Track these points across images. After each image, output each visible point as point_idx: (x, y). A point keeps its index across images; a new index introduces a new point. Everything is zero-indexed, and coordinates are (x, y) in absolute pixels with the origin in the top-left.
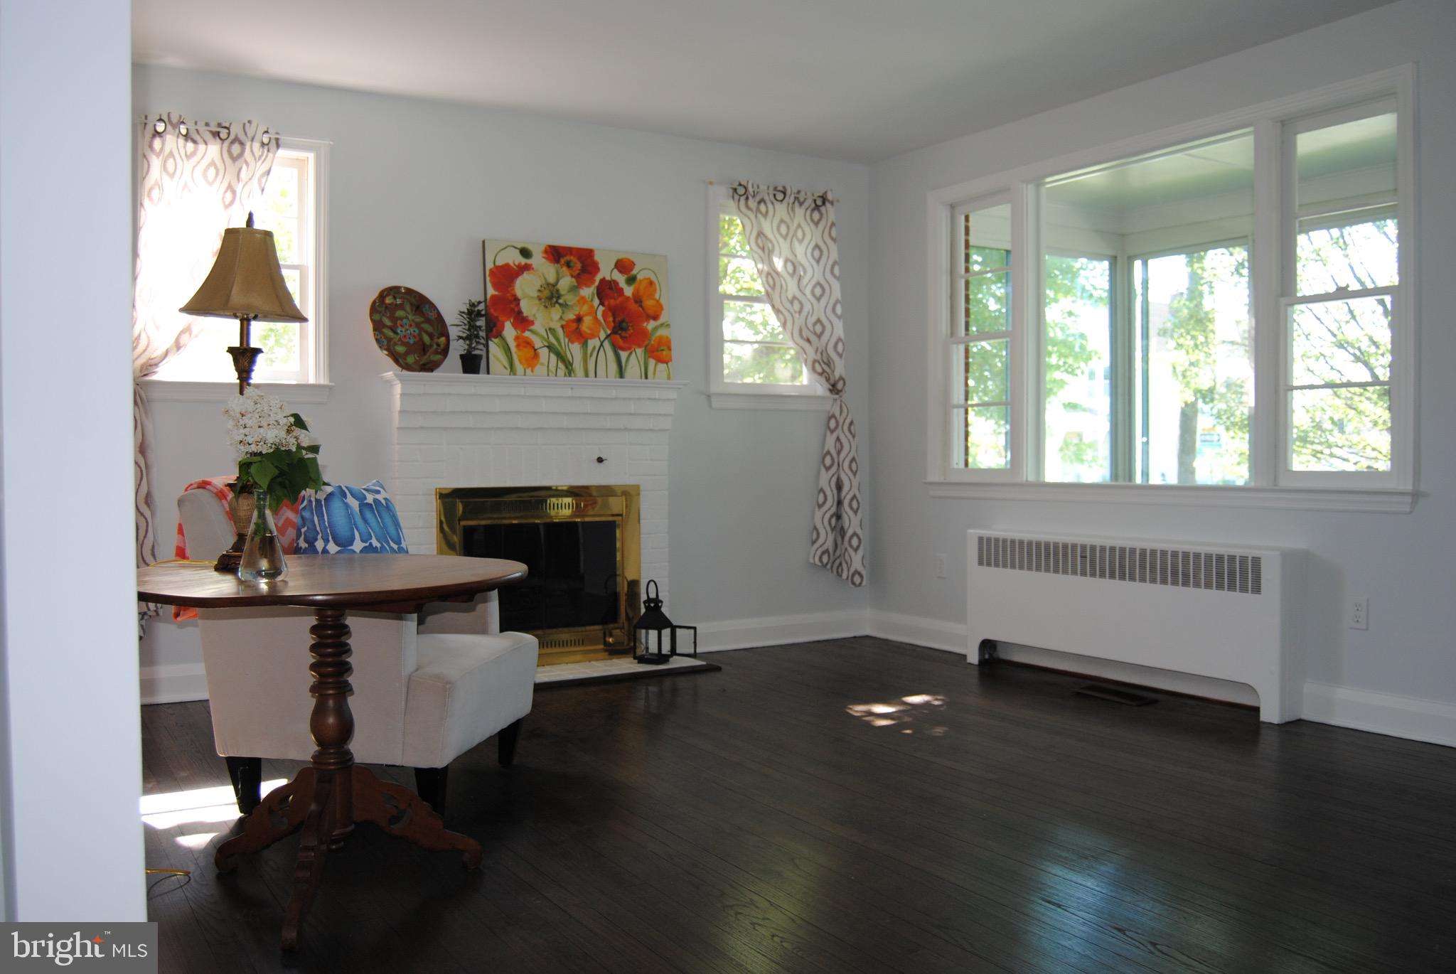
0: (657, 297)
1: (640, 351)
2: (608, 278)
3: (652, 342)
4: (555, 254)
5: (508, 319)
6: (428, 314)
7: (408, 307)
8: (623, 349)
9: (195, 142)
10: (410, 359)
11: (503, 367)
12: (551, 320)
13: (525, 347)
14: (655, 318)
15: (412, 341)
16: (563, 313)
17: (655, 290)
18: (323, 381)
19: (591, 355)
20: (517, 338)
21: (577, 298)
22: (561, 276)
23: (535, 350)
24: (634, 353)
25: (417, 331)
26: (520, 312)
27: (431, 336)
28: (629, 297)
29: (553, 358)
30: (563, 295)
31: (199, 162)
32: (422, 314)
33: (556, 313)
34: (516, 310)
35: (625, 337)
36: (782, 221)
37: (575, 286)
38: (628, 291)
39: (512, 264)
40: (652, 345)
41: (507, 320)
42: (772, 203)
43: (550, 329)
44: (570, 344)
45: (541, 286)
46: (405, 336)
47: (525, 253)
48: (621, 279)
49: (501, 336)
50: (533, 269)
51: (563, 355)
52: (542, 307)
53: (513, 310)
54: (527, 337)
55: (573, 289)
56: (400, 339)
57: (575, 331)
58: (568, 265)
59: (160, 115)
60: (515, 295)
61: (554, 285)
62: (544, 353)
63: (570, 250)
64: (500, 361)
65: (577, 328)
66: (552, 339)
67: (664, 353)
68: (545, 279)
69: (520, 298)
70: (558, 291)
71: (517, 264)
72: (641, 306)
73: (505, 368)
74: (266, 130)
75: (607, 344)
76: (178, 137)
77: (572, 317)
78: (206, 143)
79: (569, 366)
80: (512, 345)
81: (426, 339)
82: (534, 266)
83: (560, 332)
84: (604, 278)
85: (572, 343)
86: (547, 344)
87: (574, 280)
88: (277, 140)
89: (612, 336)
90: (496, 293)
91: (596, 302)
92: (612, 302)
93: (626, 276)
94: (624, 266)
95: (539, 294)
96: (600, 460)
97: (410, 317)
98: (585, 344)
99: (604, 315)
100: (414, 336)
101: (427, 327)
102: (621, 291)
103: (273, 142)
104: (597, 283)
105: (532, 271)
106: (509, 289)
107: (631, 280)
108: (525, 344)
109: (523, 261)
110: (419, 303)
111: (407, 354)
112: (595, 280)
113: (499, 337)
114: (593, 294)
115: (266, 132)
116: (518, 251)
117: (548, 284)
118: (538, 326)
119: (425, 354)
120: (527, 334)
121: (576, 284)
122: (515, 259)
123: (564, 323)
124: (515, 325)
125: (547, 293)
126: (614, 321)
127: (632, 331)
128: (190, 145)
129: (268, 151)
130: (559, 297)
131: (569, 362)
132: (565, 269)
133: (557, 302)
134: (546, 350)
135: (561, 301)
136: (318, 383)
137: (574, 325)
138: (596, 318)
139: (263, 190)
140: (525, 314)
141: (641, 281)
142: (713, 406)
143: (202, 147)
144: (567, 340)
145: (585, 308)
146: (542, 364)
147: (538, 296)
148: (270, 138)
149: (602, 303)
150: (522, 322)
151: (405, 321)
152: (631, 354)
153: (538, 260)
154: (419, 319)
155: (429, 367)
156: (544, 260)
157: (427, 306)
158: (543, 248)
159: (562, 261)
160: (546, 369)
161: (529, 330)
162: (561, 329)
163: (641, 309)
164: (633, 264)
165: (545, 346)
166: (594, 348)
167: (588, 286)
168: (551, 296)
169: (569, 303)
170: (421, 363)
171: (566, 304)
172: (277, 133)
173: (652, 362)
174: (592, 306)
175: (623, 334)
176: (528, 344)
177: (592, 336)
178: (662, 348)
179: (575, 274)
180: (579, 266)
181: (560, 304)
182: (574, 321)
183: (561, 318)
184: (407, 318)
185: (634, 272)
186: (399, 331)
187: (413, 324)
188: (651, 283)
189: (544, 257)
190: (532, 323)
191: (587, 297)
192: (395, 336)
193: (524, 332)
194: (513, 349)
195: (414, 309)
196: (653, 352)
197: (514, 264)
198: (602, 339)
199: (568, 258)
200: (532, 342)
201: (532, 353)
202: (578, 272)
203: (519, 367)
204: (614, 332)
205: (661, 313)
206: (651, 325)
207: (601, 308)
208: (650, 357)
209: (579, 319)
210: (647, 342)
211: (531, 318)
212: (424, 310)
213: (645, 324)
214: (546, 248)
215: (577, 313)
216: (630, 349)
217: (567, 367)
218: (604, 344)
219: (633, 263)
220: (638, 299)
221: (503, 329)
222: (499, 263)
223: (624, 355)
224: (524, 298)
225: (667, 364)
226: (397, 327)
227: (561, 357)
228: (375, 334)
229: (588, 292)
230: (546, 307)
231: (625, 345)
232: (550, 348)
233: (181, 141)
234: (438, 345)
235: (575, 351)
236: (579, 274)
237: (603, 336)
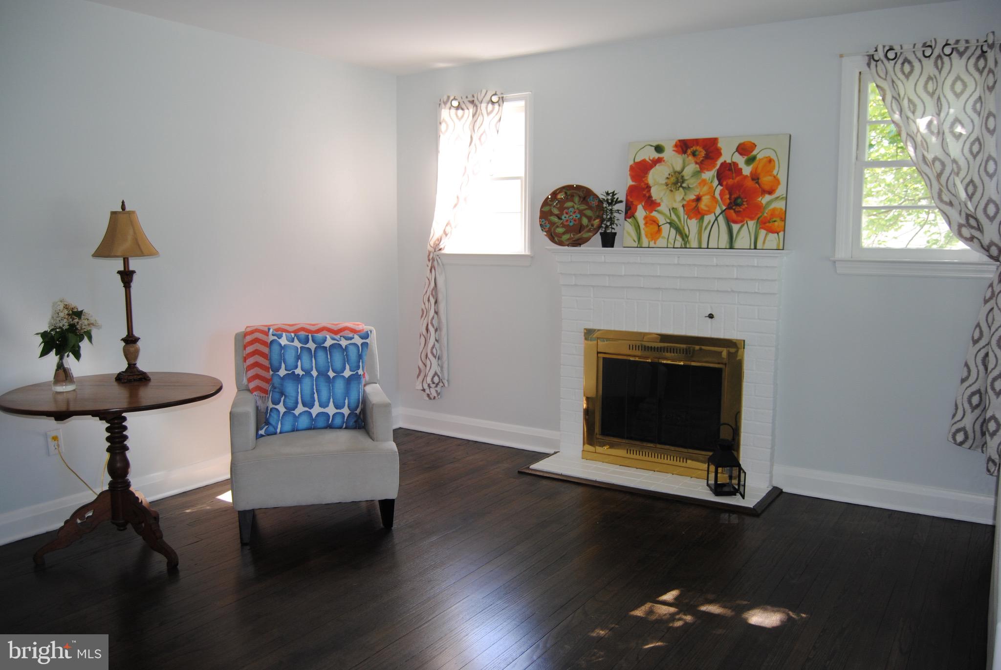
0: (775, 173)
1: (752, 224)
2: (729, 161)
3: (765, 215)
4: (683, 146)
5: (640, 202)
6: (591, 203)
7: (576, 199)
8: (736, 222)
9: (463, 109)
10: (566, 237)
11: (633, 241)
12: (675, 201)
13: (651, 224)
14: (770, 193)
15: (571, 224)
16: (685, 194)
17: (774, 168)
18: (527, 253)
19: (706, 229)
20: (645, 218)
21: (699, 181)
22: (687, 163)
23: (659, 226)
24: (746, 225)
25: (579, 216)
26: (650, 197)
27: (590, 219)
28: (747, 176)
29: (673, 231)
30: (687, 180)
31: (466, 121)
32: (587, 204)
33: (679, 195)
34: (647, 195)
35: (740, 211)
36: (930, 78)
37: (698, 171)
38: (747, 171)
39: (647, 159)
40: (765, 217)
41: (639, 204)
42: (920, 61)
43: (673, 208)
44: (688, 220)
45: (669, 174)
46: (567, 221)
47: (659, 149)
48: (740, 160)
49: (633, 216)
50: (664, 161)
51: (681, 228)
52: (668, 191)
53: (645, 195)
54: (653, 216)
55: (696, 174)
56: (562, 223)
57: (695, 210)
58: (694, 154)
60: (648, 184)
61: (680, 173)
62: (666, 228)
63: (696, 142)
64: (631, 237)
65: (696, 206)
66: (674, 217)
67: (776, 223)
68: (673, 168)
69: (651, 186)
70: (683, 177)
71: (651, 158)
72: (757, 183)
73: (635, 241)
75: (721, 219)
76: (450, 109)
77: (693, 197)
78: (468, 109)
79: (685, 237)
80: (642, 223)
81: (585, 221)
82: (665, 159)
83: (681, 211)
84: (725, 161)
85: (690, 218)
86: (669, 221)
87: (698, 166)
88: (503, 97)
89: (727, 210)
90: (634, 183)
91: (716, 182)
92: (730, 182)
93: (746, 157)
94: (744, 149)
95: (666, 181)
96: (711, 316)
97: (576, 206)
98: (701, 219)
99: (722, 194)
100: (575, 221)
101: (589, 213)
102: (739, 171)
103: (501, 100)
104: (718, 166)
105: (663, 163)
106: (644, 179)
107: (750, 161)
108: (651, 222)
109: (656, 155)
110: (582, 194)
111: (564, 233)
112: (717, 164)
113: (632, 218)
114: (714, 176)
115: (495, 94)
116: (653, 148)
117: (675, 172)
118: (663, 208)
119: (580, 233)
120: (654, 214)
121: (699, 169)
122: (650, 154)
123: (685, 203)
124: (645, 208)
125: (673, 179)
126: (730, 199)
127: (746, 206)
128: (460, 112)
129: (499, 106)
130: (683, 182)
131: (686, 235)
132: (691, 158)
133: (681, 186)
134: (668, 225)
135: (684, 185)
136: (525, 254)
137: (694, 204)
138: (714, 197)
139: (498, 131)
140: (654, 199)
141: (760, 160)
142: (838, 272)
143: (466, 111)
144: (686, 217)
145: (705, 189)
146: (664, 237)
147: (666, 183)
148: (499, 98)
149: (720, 184)
150: (651, 204)
151: (570, 209)
152: (743, 225)
153: (669, 154)
154: (583, 207)
155: (577, 243)
156: (674, 153)
157: (592, 197)
158: (674, 143)
159: (689, 151)
160: (666, 240)
161: (655, 211)
162: (682, 208)
163: (757, 185)
164: (754, 146)
165: (667, 223)
166: (709, 222)
167: (708, 170)
168: (677, 181)
169: (690, 186)
170: (574, 239)
171: (689, 187)
172: (502, 94)
173: (763, 232)
174: (711, 187)
175: (738, 209)
176: (655, 222)
177: (709, 212)
178: (774, 219)
179: (698, 161)
180: (703, 153)
181: (684, 188)
182: (693, 201)
183: (683, 199)
184: (573, 207)
185: (754, 153)
186: (563, 217)
187: (577, 211)
188: (770, 161)
189: (674, 151)
190: (659, 205)
191: (708, 179)
192: (559, 221)
193: (651, 212)
194: (642, 226)
195: (582, 200)
196: (765, 223)
197: (650, 160)
198: (717, 215)
199: (694, 148)
200: (658, 220)
201: (656, 228)
202: (701, 159)
203: (645, 241)
204: (729, 207)
205: (777, 188)
206: (765, 199)
207: (720, 188)
208: (762, 228)
209: (698, 199)
210: (759, 215)
211: (658, 201)
212: (588, 200)
213: (760, 199)
214: (676, 143)
215: (697, 193)
216: (742, 221)
217: (683, 239)
218: (718, 219)
219: (754, 144)
220: (755, 177)
221: (636, 211)
222: (638, 160)
223: (735, 227)
224: (655, 185)
225: (778, 234)
226: (563, 214)
227: (679, 231)
228: (540, 221)
229: (710, 175)
230: (671, 191)
231: (740, 218)
232: (671, 224)
233: (453, 111)
234: (592, 225)
235: (692, 226)
236: (703, 160)
237: (718, 211)
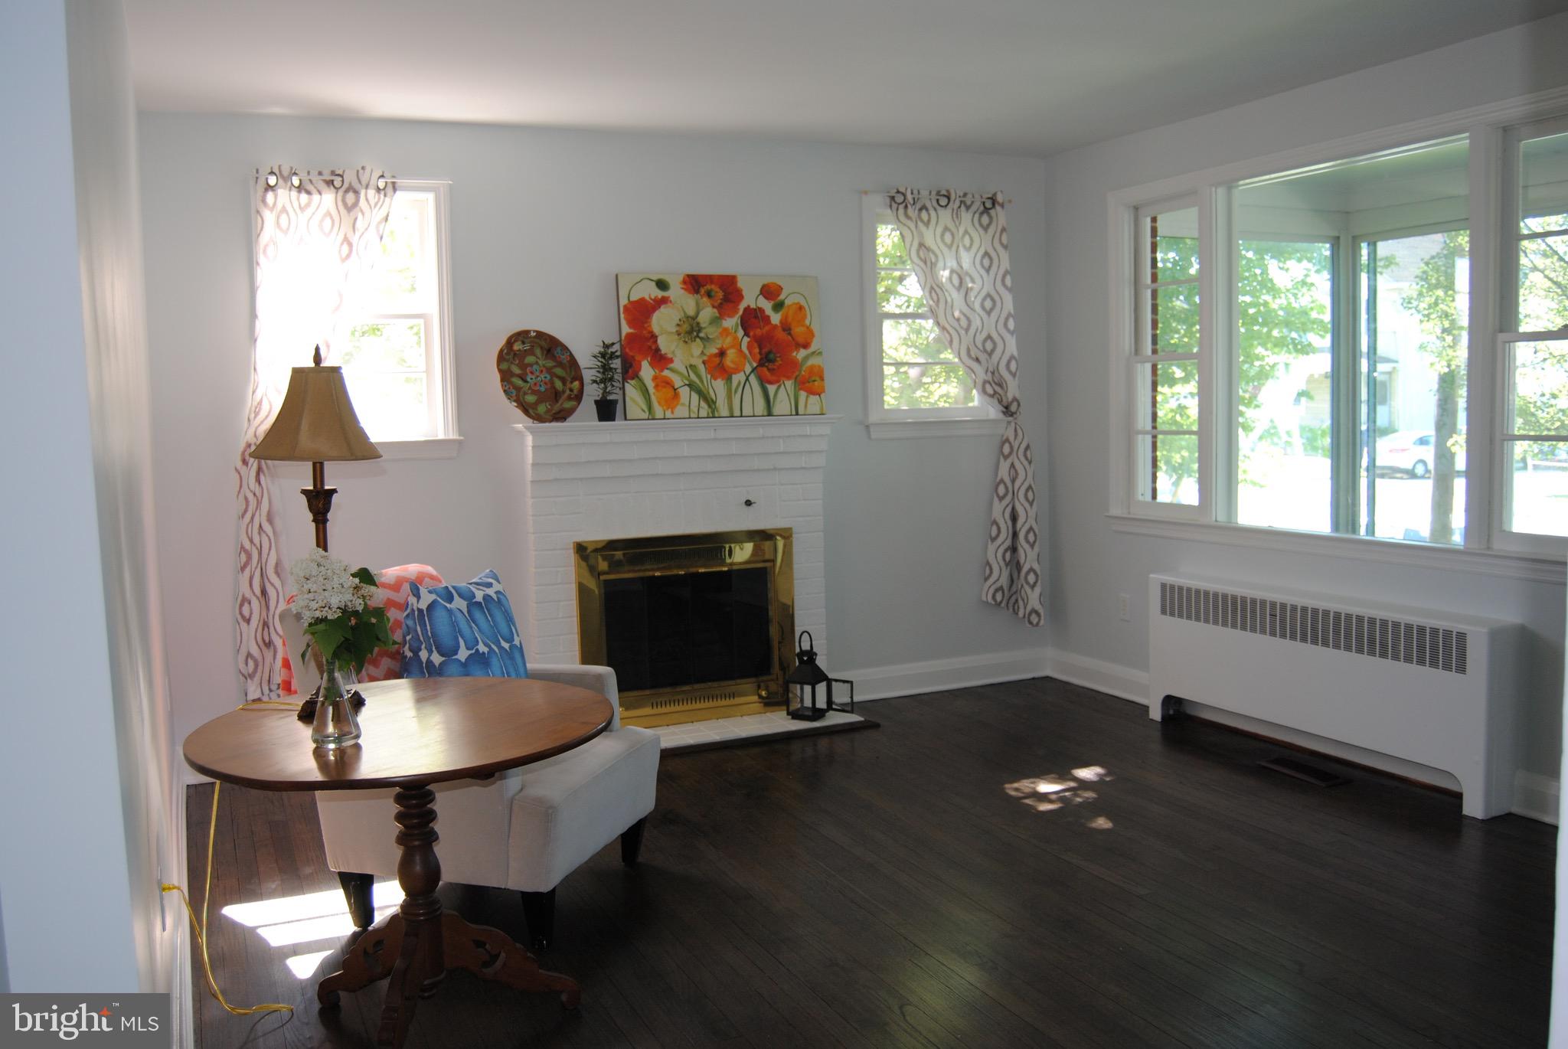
0: (807, 322)
1: (789, 384)
2: (753, 306)
3: (803, 373)
4: (695, 283)
5: (645, 358)
6: (559, 357)
7: (538, 352)
8: (771, 383)
9: (309, 193)
10: (542, 409)
11: (641, 411)
12: (692, 356)
13: (665, 387)
14: (806, 346)
15: (543, 389)
16: (705, 347)
17: (805, 317)
18: (453, 435)
19: (736, 392)
20: (655, 378)
21: (720, 330)
22: (701, 308)
23: (675, 390)
24: (783, 386)
25: (549, 377)
26: (658, 350)
27: (563, 380)
28: (776, 325)
29: (695, 397)
30: (705, 328)
31: (314, 214)
32: (554, 358)
33: (697, 348)
34: (653, 347)
35: (774, 369)
36: (946, 229)
37: (717, 317)
38: (776, 319)
39: (647, 298)
40: (803, 376)
41: (643, 359)
42: (935, 209)
43: (691, 366)
44: (713, 381)
45: (680, 320)
46: (535, 384)
47: (662, 285)
48: (767, 306)
49: (638, 377)
50: (671, 302)
51: (705, 392)
52: (681, 344)
53: (650, 347)
54: (665, 376)
55: (714, 321)
56: (530, 388)
57: (718, 366)
58: (709, 295)
59: (272, 168)
60: (652, 332)
61: (694, 318)
62: (684, 392)
63: (709, 279)
64: (637, 404)
65: (719, 364)
66: (693, 377)
67: (816, 383)
68: (684, 312)
69: (657, 334)
70: (698, 324)
71: (653, 297)
72: (790, 334)
73: (644, 411)
74: (381, 174)
75: (753, 379)
76: (290, 190)
77: (714, 351)
78: (320, 193)
79: (711, 403)
80: (650, 385)
81: (558, 384)
82: (672, 299)
83: (702, 369)
84: (749, 306)
85: (715, 379)
86: (687, 383)
87: (715, 310)
88: (394, 183)
89: (759, 369)
90: (631, 331)
91: (741, 333)
92: (758, 332)
93: (772, 302)
94: (770, 292)
95: (678, 329)
96: (748, 503)
97: (540, 362)
98: (729, 379)
99: (749, 347)
100: (545, 383)
101: (559, 371)
102: (767, 319)
103: (390, 186)
104: (741, 312)
105: (669, 304)
106: (646, 325)
107: (778, 306)
108: (663, 383)
109: (659, 294)
110: (550, 346)
111: (537, 403)
112: (738, 309)
113: (636, 379)
114: (737, 324)
115: (382, 176)
116: (654, 284)
117: (688, 317)
118: (678, 365)
119: (557, 401)
120: (666, 373)
121: (717, 315)
122: (651, 292)
123: (705, 358)
124: (652, 365)
125: (686, 327)
126: (760, 353)
127: (780, 362)
128: (304, 197)
129: (385, 196)
130: (700, 330)
131: (712, 400)
132: (705, 299)
133: (698, 336)
134: (687, 389)
135: (702, 335)
136: (447, 438)
137: (717, 360)
138: (741, 351)
139: (381, 238)
140: (663, 352)
141: (789, 306)
142: (873, 437)
143: (316, 197)
144: (709, 376)
145: (729, 340)
146: (683, 405)
147: (677, 331)
148: (386, 183)
149: (746, 334)
150: (661, 360)
151: (535, 367)
152: (779, 387)
153: (676, 292)
154: (550, 363)
155: (561, 416)
156: (683, 291)
157: (559, 349)
158: (681, 279)
159: (702, 291)
160: (687, 408)
161: (667, 369)
162: (703, 365)
163: (790, 337)
164: (780, 289)
165: (686, 385)
166: (739, 383)
167: (731, 316)
168: (691, 330)
169: (711, 337)
170: (554, 412)
171: (708, 338)
172: (394, 177)
173: (803, 395)
174: (736, 338)
175: (771, 366)
176: (668, 383)
177: (737, 371)
178: (813, 379)
179: (716, 304)
180: (721, 295)
181: (701, 339)
182: (716, 355)
183: (702, 353)
184: (537, 363)
185: (782, 297)
186: (529, 379)
187: (544, 370)
188: (801, 308)
189: (683, 288)
190: (671, 361)
191: (730, 328)
192: (525, 384)
193: (662, 370)
194: (652, 390)
195: (545, 352)
196: (803, 383)
197: (651, 299)
198: (747, 374)
199: (708, 287)
200: (672, 381)
201: (672, 393)
202: (719, 301)
203: (659, 412)
204: (761, 364)
205: (812, 342)
206: (801, 354)
207: (746, 340)
208: (801, 389)
209: (722, 353)
210: (797, 373)
211: (670, 356)
212: (555, 352)
213: (794, 354)
214: (684, 279)
215: (719, 346)
216: (778, 381)
217: (710, 406)
218: (750, 378)
219: (780, 287)
220: (786, 327)
221: (640, 370)
222: (634, 298)
223: (772, 389)
224: (662, 334)
225: (819, 395)
226: (527, 374)
227: (703, 396)
228: (502, 385)
229: (732, 322)
230: (686, 342)
231: (774, 378)
232: (691, 386)
233: (294, 193)
234: (571, 390)
235: (718, 387)
236: (721, 304)
237: (748, 369)
